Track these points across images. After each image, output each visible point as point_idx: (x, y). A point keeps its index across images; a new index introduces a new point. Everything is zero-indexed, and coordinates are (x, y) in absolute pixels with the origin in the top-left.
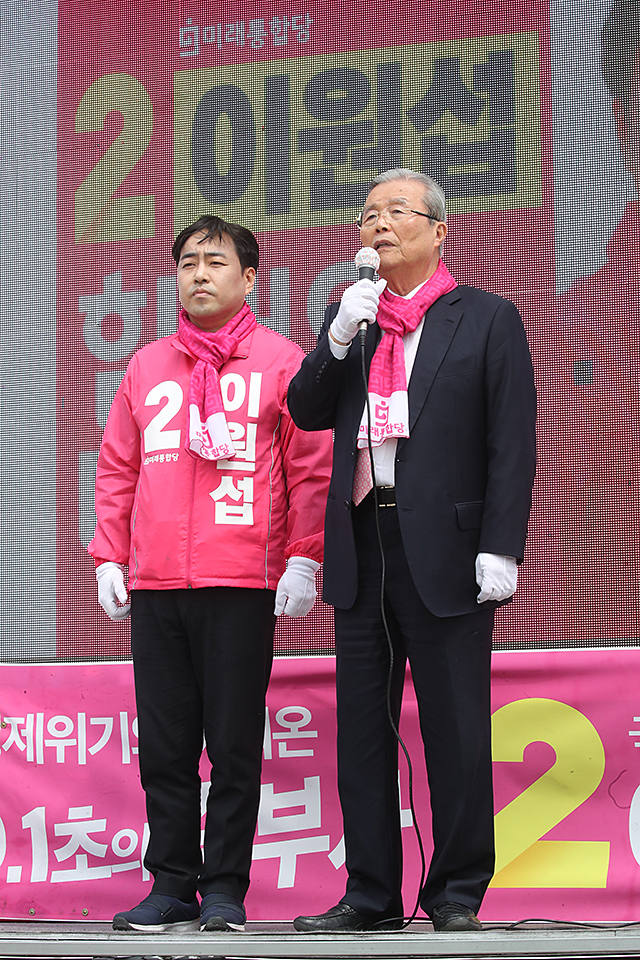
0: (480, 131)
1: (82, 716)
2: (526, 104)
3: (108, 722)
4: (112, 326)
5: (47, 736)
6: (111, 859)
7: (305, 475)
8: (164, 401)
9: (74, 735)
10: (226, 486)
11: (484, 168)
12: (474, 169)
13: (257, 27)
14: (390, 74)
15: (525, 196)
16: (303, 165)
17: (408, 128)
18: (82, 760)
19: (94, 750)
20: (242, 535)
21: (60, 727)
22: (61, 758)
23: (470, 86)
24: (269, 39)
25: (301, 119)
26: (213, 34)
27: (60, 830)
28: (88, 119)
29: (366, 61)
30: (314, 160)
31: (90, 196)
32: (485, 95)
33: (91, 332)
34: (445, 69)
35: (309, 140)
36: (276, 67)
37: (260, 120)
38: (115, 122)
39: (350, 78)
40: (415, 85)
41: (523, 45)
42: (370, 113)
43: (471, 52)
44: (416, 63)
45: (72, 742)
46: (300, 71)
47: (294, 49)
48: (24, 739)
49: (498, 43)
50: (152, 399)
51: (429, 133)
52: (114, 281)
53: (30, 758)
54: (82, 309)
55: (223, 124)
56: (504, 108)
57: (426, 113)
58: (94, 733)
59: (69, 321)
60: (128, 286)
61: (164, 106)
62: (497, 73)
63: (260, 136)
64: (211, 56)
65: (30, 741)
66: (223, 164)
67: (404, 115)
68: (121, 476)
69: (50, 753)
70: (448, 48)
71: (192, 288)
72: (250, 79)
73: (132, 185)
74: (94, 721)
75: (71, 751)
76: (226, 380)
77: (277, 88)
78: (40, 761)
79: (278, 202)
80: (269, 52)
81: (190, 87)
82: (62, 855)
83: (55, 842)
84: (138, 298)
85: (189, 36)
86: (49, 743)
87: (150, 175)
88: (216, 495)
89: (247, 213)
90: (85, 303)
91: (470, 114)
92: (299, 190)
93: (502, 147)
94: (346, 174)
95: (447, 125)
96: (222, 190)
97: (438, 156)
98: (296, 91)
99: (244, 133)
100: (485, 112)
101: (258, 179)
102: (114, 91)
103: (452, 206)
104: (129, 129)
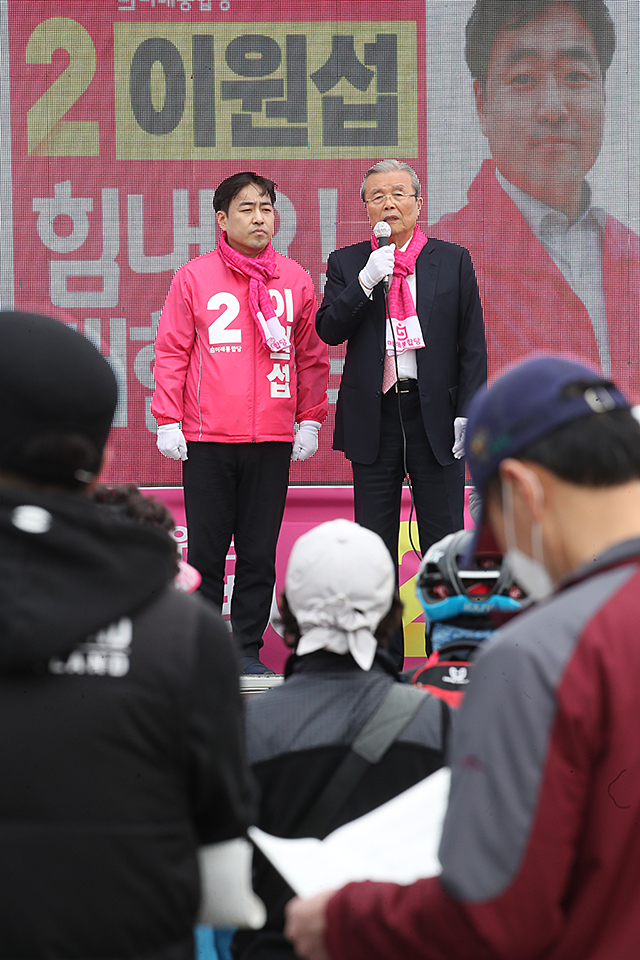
0: (372, 95)
2: (405, 76)
4: (63, 226)
7: (314, 361)
8: (224, 308)
10: (276, 372)
11: (373, 125)
12: (364, 125)
14: (297, 43)
15: (405, 147)
16: (225, 111)
17: (311, 86)
23: (363, 61)
24: (196, 4)
25: (223, 72)
28: (38, 52)
29: (279, 32)
30: (236, 105)
31: (41, 116)
32: (373, 68)
33: (45, 228)
34: (342, 45)
35: (231, 90)
36: (201, 28)
37: (188, 67)
38: (61, 58)
39: (265, 44)
40: (318, 55)
41: (405, 31)
42: (280, 72)
43: (364, 33)
44: (319, 39)
46: (224, 34)
47: (217, 15)
49: (386, 27)
50: (213, 304)
51: (329, 93)
52: (63, 189)
54: (35, 209)
55: (157, 71)
56: (388, 82)
57: (325, 78)
59: (24, 218)
60: (75, 194)
61: (105, 53)
62: (384, 50)
63: (189, 83)
64: (145, 12)
66: (159, 98)
67: (308, 78)
70: (346, 28)
71: (253, 228)
72: (180, 35)
73: (76, 113)
76: (271, 293)
77: (203, 45)
79: (205, 134)
80: (195, 15)
81: (129, 37)
84: (87, 204)
87: (95, 105)
88: (271, 377)
89: (179, 144)
90: (38, 204)
91: (362, 82)
92: (223, 132)
93: (386, 111)
94: (261, 120)
95: (343, 89)
96: (157, 123)
97: (336, 112)
98: (219, 49)
99: (175, 79)
100: (374, 81)
101: (188, 116)
102: (57, 34)
103: (347, 152)
104: (75, 66)
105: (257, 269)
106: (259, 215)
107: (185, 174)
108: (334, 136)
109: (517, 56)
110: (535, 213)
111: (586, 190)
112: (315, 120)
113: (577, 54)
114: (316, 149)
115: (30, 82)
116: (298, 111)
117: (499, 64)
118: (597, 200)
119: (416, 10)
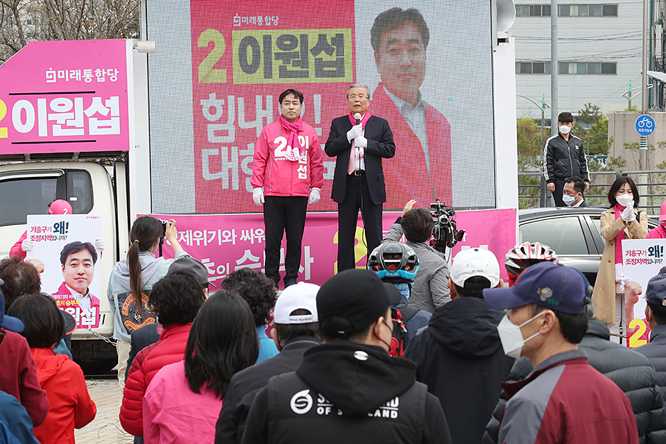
0: (334, 58)
1: (205, 231)
2: (347, 50)
3: (214, 233)
4: (213, 110)
5: (194, 237)
6: (216, 274)
7: (317, 165)
8: (281, 142)
9: (203, 237)
10: (301, 168)
11: (335, 69)
12: (331, 69)
13: (260, 19)
14: (304, 37)
15: (348, 78)
16: (276, 64)
17: (310, 55)
18: (206, 244)
19: (209, 241)
20: (304, 181)
21: (198, 234)
22: (198, 244)
23: (330, 44)
24: (264, 23)
25: (275, 49)
26: (245, 20)
28: (203, 42)
29: (297, 33)
30: (281, 62)
31: (203, 68)
32: (335, 47)
33: (205, 112)
34: (322, 38)
35: (278, 56)
36: (265, 32)
37: (262, 49)
38: (212, 45)
39: (292, 38)
40: (313, 41)
41: (347, 32)
42: (298, 49)
43: (331, 33)
44: (313, 35)
45: (202, 239)
46: (275, 34)
47: (272, 27)
48: (186, 239)
49: (339, 31)
50: (276, 141)
51: (317, 57)
52: (213, 95)
53: (188, 244)
54: (202, 104)
55: (249, 49)
56: (340, 52)
57: (316, 51)
58: (209, 236)
59: (197, 109)
61: (229, 41)
62: (339, 39)
63: (262, 54)
64: (244, 26)
65: (188, 239)
66: (250, 61)
67: (309, 52)
68: (262, 162)
69: (195, 242)
70: (323, 31)
71: (289, 111)
72: (258, 35)
73: (218, 66)
74: (209, 232)
75: (202, 242)
76: (299, 137)
77: (267, 39)
78: (191, 245)
79: (268, 74)
80: (264, 27)
81: (238, 36)
84: (222, 102)
85: (237, 20)
86: (194, 239)
87: (224, 63)
88: (299, 170)
89: (258, 77)
90: (203, 102)
91: (329, 52)
92: (276, 72)
93: (340, 63)
94: (290, 68)
95: (323, 55)
96: (249, 69)
97: (320, 64)
98: (274, 41)
99: (256, 51)
100: (334, 53)
101: (262, 65)
102: (211, 35)
103: (325, 80)
104: (217, 47)
105: (294, 128)
106: (292, 106)
107: (262, 89)
108: (320, 74)
109: (390, 42)
110: (399, 104)
111: (419, 94)
112: (312, 68)
113: (416, 41)
114: (313, 79)
115: (199, 54)
116: (304, 63)
117: (384, 44)
118: (423, 98)
119: (351, 24)
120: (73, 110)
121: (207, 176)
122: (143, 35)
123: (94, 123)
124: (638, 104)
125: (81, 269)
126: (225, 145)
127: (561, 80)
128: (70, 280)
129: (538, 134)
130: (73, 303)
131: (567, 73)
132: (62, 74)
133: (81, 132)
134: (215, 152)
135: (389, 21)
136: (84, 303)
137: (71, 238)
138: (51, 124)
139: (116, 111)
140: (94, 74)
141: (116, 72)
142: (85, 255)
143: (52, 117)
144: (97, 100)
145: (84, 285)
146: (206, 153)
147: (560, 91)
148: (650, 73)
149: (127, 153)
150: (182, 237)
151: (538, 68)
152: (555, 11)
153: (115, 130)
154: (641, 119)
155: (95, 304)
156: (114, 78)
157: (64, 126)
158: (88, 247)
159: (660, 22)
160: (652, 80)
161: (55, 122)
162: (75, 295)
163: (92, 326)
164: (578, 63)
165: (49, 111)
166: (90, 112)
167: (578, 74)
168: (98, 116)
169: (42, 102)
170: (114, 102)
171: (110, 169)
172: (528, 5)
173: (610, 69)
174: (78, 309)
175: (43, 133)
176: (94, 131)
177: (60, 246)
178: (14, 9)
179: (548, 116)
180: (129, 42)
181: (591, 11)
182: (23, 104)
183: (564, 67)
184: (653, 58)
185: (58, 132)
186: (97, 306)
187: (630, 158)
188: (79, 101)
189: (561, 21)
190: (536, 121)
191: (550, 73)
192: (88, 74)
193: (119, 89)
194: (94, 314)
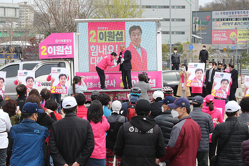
0: (120, 37)
2: (124, 34)
4: (93, 49)
6: (94, 86)
12: (120, 39)
14: (114, 32)
15: (124, 41)
16: (107, 38)
23: (120, 33)
24: (105, 29)
26: (100, 28)
27: (90, 84)
28: (91, 33)
29: (112, 31)
30: (108, 38)
31: (91, 39)
33: (91, 49)
34: (118, 32)
35: (108, 36)
36: (105, 31)
37: (104, 35)
38: (93, 34)
39: (111, 32)
40: (116, 33)
42: (112, 35)
43: (120, 31)
44: (116, 32)
46: (107, 31)
47: (106, 30)
49: (122, 31)
52: (93, 45)
53: (87, 79)
55: (101, 35)
56: (122, 35)
57: (116, 35)
58: (92, 77)
59: (89, 48)
60: (94, 46)
61: (97, 33)
62: (122, 32)
63: (104, 36)
64: (100, 30)
66: (101, 37)
69: (89, 78)
72: (103, 32)
73: (94, 38)
75: (90, 78)
77: (105, 32)
79: (105, 40)
81: (99, 32)
82: (90, 86)
83: (89, 85)
84: (95, 47)
85: (98, 28)
87: (96, 38)
89: (103, 41)
91: (119, 35)
92: (107, 40)
93: (122, 38)
94: (110, 39)
95: (118, 36)
96: (101, 39)
97: (117, 38)
98: (107, 33)
99: (103, 35)
100: (121, 36)
101: (104, 39)
102: (92, 31)
103: (118, 42)
104: (94, 34)
107: (104, 44)
108: (117, 40)
109: (134, 33)
110: (135, 47)
111: (140, 45)
113: (139, 33)
114: (116, 42)
115: (90, 36)
116: (114, 38)
117: (132, 34)
118: (141, 46)
119: (124, 29)
120: (61, 49)
121: (92, 64)
122: (77, 32)
123: (66, 52)
124: (190, 41)
125: (63, 80)
126: (96, 56)
127: (172, 35)
128: (61, 82)
129: (167, 48)
130: (61, 88)
131: (174, 34)
132: (59, 41)
133: (63, 54)
134: (94, 58)
135: (133, 28)
136: (64, 88)
137: (61, 73)
138: (56, 52)
139: (71, 49)
140: (66, 40)
141: (71, 40)
142: (64, 77)
143: (57, 50)
144: (67, 46)
145: (64, 84)
146: (91, 58)
147: (172, 38)
148: (192, 35)
149: (74, 58)
150: (86, 77)
151: (167, 33)
152: (171, 20)
153: (71, 53)
154: (190, 46)
155: (66, 88)
156: (71, 41)
157: (59, 52)
158: (65, 75)
159: (194, 23)
160: (192, 36)
161: (57, 51)
162: (62, 86)
163: (65, 93)
164: (176, 32)
165: (56, 49)
166: (65, 49)
167: (176, 34)
168: (67, 50)
169: (54, 47)
170: (71, 47)
171: (70, 62)
172: (165, 19)
173: (183, 33)
174: (62, 89)
175: (55, 54)
176: (66, 53)
177: (59, 74)
178: (49, 23)
179: (169, 44)
180: (74, 33)
181: (179, 20)
182: (50, 47)
183: (173, 33)
184: (193, 31)
185: (58, 54)
186: (67, 89)
187: (188, 54)
188: (63, 47)
189: (172, 22)
190: (167, 45)
191: (170, 34)
192: (65, 41)
193: (72, 44)
194: (66, 91)
